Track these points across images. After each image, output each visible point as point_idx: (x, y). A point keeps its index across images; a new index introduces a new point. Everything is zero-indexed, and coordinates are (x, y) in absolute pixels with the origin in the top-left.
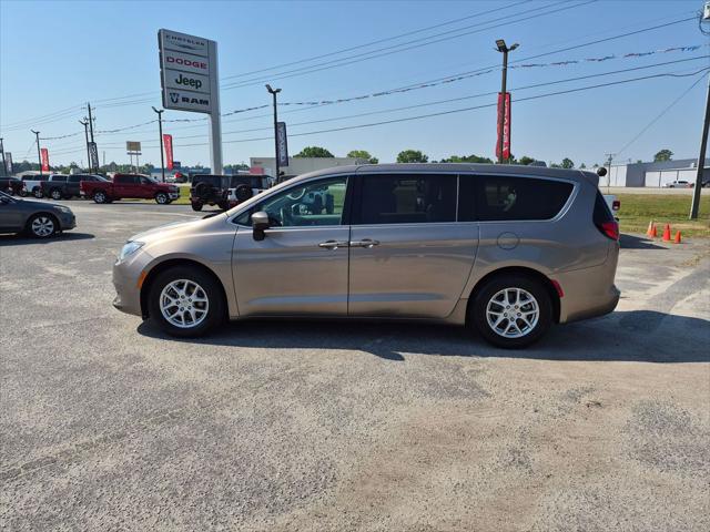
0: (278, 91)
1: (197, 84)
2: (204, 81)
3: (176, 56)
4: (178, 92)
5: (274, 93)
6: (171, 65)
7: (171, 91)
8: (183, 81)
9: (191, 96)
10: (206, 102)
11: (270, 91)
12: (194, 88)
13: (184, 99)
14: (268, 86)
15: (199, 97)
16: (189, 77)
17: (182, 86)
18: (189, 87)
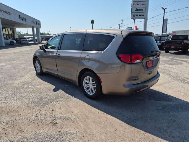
0: (166, 8)
1: (141, 10)
2: (144, 9)
3: (136, 3)
4: (135, 13)
5: (164, 9)
6: (134, 6)
7: (134, 13)
8: (137, 10)
9: (139, 14)
10: (144, 15)
11: (163, 9)
12: (140, 12)
13: (137, 15)
14: (162, 8)
15: (141, 14)
16: (139, 8)
17: (137, 11)
18: (139, 11)
